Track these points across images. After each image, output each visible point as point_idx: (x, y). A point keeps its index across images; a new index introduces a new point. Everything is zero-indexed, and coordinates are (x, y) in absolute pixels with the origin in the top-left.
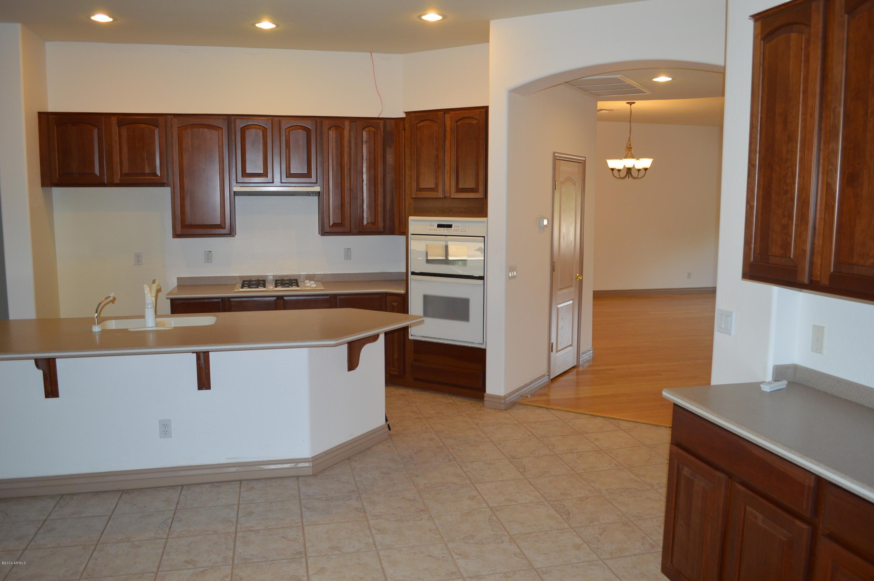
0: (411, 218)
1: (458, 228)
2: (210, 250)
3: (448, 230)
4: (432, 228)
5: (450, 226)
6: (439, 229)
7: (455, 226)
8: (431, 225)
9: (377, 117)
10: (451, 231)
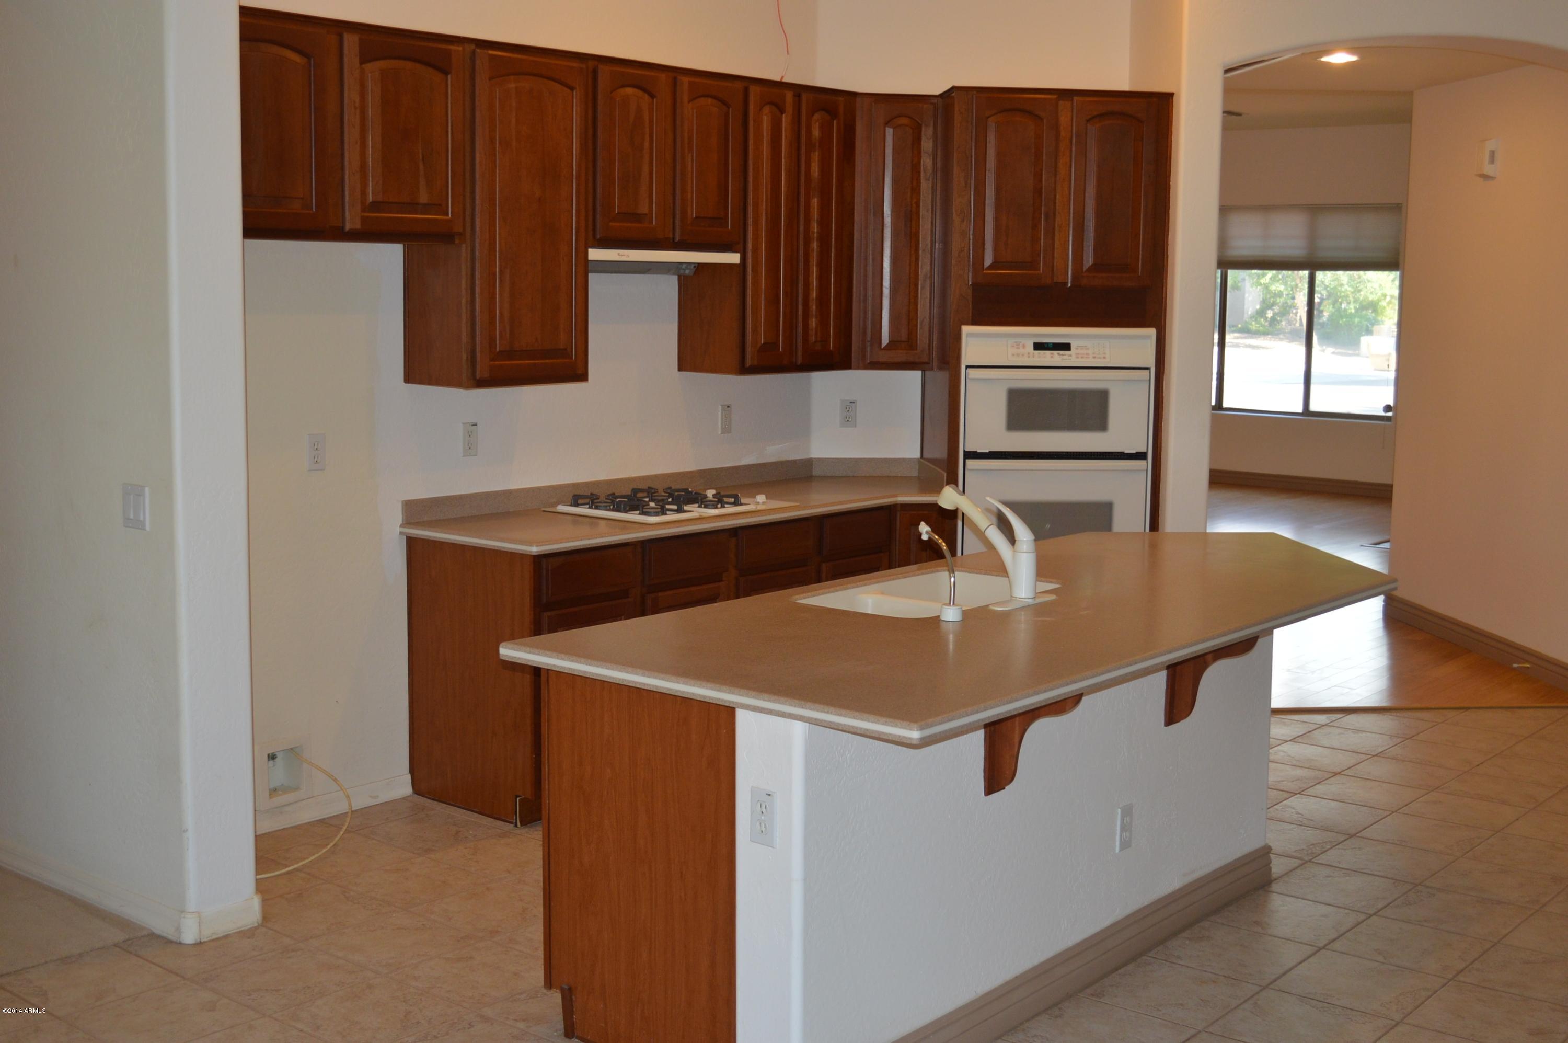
0: (966, 329)
1: (1084, 351)
2: (474, 421)
3: (1063, 355)
4: (1021, 350)
5: (1066, 347)
6: (1039, 353)
7: (1078, 346)
8: (1019, 345)
9: (777, 78)
10: (1070, 358)
